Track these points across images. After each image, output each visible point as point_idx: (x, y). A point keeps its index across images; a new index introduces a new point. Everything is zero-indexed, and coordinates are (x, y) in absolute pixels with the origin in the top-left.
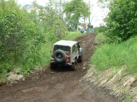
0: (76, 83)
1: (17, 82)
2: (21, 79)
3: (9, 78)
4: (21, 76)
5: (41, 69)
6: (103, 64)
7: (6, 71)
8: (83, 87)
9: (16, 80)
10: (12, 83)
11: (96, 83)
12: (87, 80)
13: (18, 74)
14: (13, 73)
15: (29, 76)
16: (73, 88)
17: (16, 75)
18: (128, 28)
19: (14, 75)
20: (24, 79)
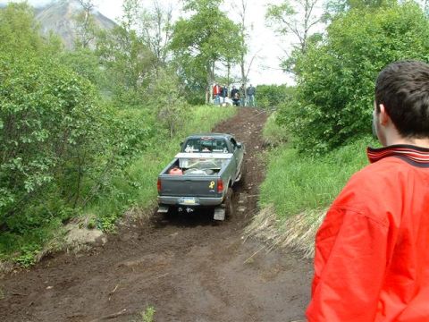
0: (232, 243)
1: (89, 248)
2: (99, 240)
3: (69, 239)
4: (97, 233)
5: (141, 215)
6: (290, 204)
7: (59, 222)
8: (252, 248)
9: (87, 243)
10: (78, 249)
11: (277, 241)
12: (259, 235)
13: (91, 227)
14: (77, 226)
15: (115, 232)
16: (230, 253)
17: (85, 231)
18: (340, 123)
19: (81, 231)
20: (104, 240)
